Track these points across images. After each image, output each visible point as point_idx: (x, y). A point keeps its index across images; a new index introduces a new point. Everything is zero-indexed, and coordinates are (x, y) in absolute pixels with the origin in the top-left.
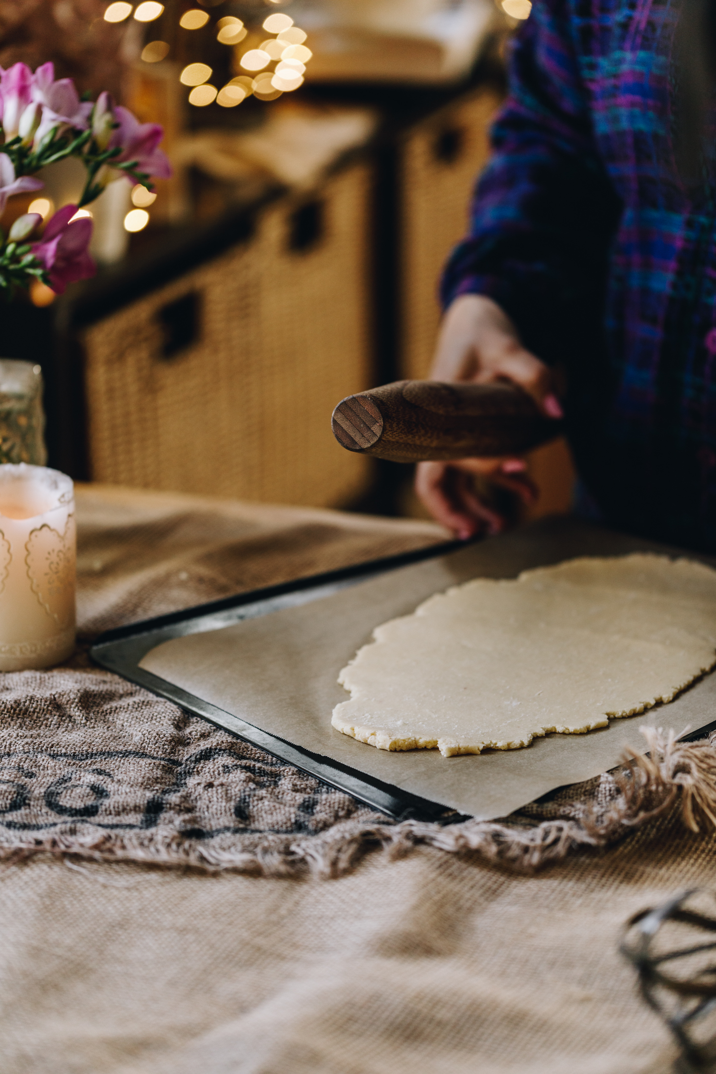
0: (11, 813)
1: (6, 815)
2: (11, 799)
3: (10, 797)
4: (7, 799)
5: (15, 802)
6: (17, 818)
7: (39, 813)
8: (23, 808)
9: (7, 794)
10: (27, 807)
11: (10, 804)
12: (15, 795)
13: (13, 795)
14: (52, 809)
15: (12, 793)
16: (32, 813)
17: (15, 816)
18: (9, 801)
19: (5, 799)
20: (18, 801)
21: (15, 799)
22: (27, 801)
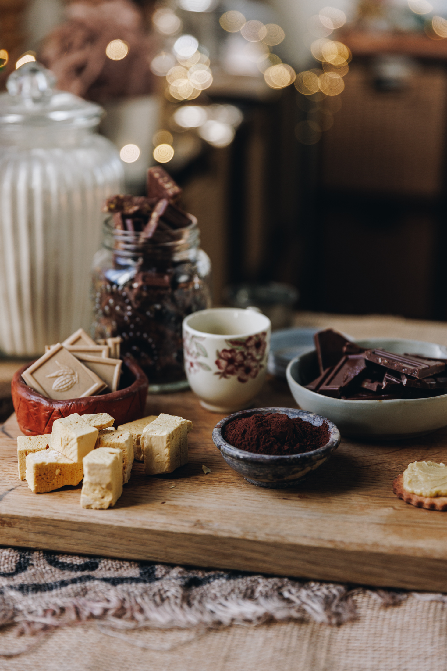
0: (19, 575)
1: (15, 577)
2: (15, 562)
3: (14, 560)
4: (12, 563)
5: (20, 563)
6: (26, 580)
7: (44, 570)
8: (28, 568)
9: (10, 558)
10: (31, 567)
11: (16, 566)
12: (18, 558)
13: (16, 558)
14: (55, 566)
15: (15, 557)
16: (38, 572)
17: (24, 578)
18: (14, 564)
19: (10, 563)
20: (22, 562)
21: (18, 562)
22: (30, 562)
